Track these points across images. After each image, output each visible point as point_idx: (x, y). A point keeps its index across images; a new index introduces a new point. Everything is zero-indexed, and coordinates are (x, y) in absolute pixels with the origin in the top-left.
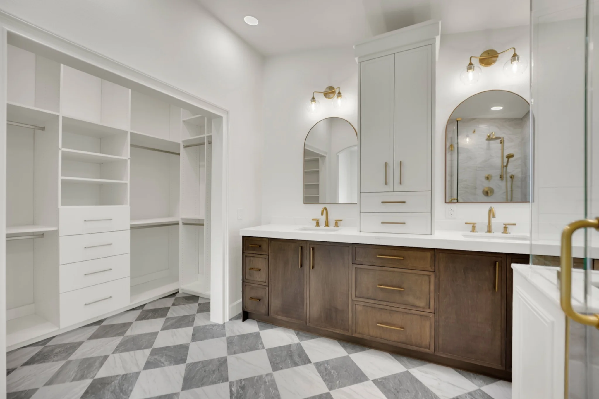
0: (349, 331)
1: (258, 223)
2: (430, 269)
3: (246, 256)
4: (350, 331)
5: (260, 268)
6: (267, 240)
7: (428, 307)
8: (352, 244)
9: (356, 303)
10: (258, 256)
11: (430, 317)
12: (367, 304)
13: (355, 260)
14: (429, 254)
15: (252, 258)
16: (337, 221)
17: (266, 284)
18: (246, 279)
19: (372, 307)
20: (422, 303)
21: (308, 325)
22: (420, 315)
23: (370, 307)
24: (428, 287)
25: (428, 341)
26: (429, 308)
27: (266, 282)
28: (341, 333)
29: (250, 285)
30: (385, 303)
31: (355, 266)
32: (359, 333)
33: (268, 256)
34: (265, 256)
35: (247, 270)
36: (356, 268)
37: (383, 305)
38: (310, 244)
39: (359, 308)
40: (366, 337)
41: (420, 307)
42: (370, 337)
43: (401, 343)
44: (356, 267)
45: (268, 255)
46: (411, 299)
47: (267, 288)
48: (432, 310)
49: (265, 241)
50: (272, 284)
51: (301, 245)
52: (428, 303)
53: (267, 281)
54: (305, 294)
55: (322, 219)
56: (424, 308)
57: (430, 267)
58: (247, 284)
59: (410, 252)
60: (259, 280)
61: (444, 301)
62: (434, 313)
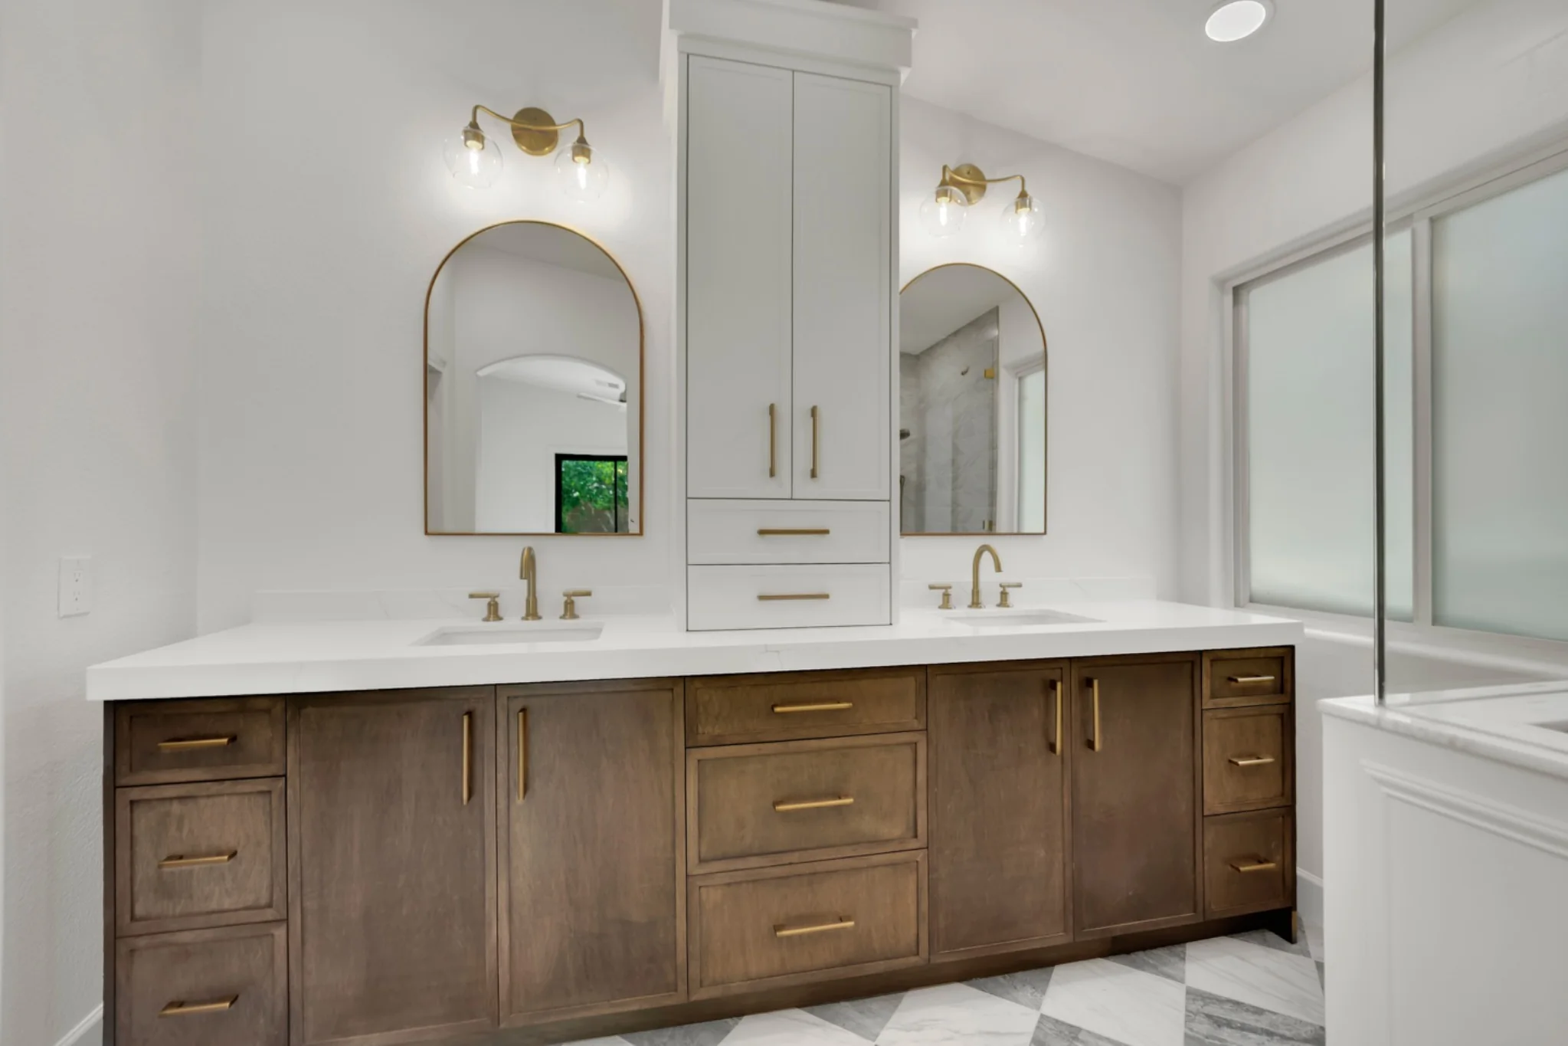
0: (676, 990)
1: (181, 631)
2: (916, 725)
3: (132, 803)
4: (682, 987)
5: (229, 841)
6: (279, 707)
7: (911, 834)
8: (684, 678)
9: (699, 883)
10: (215, 788)
11: (917, 862)
12: (739, 876)
13: (698, 734)
14: (910, 683)
15: (176, 808)
16: (573, 598)
17: (269, 914)
18: (133, 918)
19: (754, 881)
20: (895, 829)
21: (502, 1026)
22: (893, 865)
23: (747, 882)
24: (911, 776)
25: (914, 931)
26: (916, 836)
27: (270, 906)
28: (646, 1006)
29: (170, 944)
30: (795, 857)
31: (696, 754)
32: (715, 983)
33: (281, 783)
34: (262, 786)
35: (145, 871)
36: (699, 761)
37: (790, 864)
38: (508, 698)
39: (712, 896)
40: (737, 988)
41: (888, 841)
42: (749, 982)
43: (843, 965)
44: (700, 757)
45: (285, 776)
46: (868, 825)
47: (280, 933)
48: (922, 841)
49: (268, 711)
50: (308, 904)
51: (466, 708)
52: (911, 824)
53: (278, 896)
54: (490, 907)
55: (513, 593)
56: (901, 840)
57: (916, 718)
58: (142, 942)
59: (864, 683)
60: (227, 904)
61: (949, 807)
62: (927, 848)
